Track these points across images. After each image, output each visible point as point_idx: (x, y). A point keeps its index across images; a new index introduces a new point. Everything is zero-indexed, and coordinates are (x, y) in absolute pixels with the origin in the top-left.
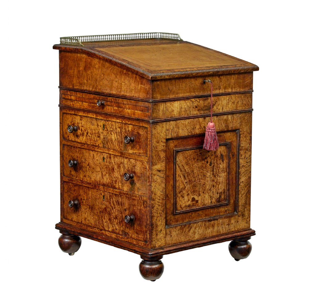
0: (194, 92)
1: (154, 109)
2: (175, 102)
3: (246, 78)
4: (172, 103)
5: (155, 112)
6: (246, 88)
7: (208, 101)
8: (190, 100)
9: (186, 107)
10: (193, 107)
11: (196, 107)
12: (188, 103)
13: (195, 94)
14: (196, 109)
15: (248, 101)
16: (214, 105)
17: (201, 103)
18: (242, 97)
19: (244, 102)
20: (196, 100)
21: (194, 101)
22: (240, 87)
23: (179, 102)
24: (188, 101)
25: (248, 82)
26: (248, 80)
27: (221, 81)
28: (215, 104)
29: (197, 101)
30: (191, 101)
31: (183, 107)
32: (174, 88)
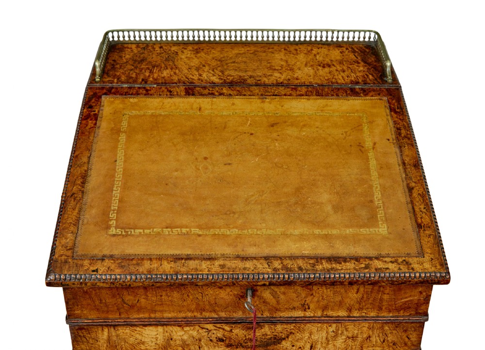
0: (215, 311)
1: (80, 336)
2: (146, 328)
3: (403, 292)
4: (138, 329)
5: (83, 342)
6: (402, 312)
7: (263, 330)
8: (197, 328)
9: (185, 337)
10: (211, 340)
11: (221, 340)
12: (191, 332)
13: (218, 315)
14: (222, 343)
15: (404, 337)
16: (284, 339)
17: (239, 332)
18: (386, 328)
19: (390, 338)
20: (220, 328)
21: (213, 328)
22: (380, 309)
23: (160, 329)
24: (192, 328)
25: (410, 301)
26: (411, 296)
27: (312, 294)
28: (288, 337)
29: (223, 329)
30: (203, 328)
31: (175, 337)
32: (143, 301)
